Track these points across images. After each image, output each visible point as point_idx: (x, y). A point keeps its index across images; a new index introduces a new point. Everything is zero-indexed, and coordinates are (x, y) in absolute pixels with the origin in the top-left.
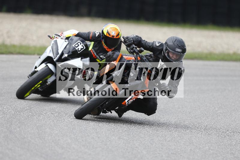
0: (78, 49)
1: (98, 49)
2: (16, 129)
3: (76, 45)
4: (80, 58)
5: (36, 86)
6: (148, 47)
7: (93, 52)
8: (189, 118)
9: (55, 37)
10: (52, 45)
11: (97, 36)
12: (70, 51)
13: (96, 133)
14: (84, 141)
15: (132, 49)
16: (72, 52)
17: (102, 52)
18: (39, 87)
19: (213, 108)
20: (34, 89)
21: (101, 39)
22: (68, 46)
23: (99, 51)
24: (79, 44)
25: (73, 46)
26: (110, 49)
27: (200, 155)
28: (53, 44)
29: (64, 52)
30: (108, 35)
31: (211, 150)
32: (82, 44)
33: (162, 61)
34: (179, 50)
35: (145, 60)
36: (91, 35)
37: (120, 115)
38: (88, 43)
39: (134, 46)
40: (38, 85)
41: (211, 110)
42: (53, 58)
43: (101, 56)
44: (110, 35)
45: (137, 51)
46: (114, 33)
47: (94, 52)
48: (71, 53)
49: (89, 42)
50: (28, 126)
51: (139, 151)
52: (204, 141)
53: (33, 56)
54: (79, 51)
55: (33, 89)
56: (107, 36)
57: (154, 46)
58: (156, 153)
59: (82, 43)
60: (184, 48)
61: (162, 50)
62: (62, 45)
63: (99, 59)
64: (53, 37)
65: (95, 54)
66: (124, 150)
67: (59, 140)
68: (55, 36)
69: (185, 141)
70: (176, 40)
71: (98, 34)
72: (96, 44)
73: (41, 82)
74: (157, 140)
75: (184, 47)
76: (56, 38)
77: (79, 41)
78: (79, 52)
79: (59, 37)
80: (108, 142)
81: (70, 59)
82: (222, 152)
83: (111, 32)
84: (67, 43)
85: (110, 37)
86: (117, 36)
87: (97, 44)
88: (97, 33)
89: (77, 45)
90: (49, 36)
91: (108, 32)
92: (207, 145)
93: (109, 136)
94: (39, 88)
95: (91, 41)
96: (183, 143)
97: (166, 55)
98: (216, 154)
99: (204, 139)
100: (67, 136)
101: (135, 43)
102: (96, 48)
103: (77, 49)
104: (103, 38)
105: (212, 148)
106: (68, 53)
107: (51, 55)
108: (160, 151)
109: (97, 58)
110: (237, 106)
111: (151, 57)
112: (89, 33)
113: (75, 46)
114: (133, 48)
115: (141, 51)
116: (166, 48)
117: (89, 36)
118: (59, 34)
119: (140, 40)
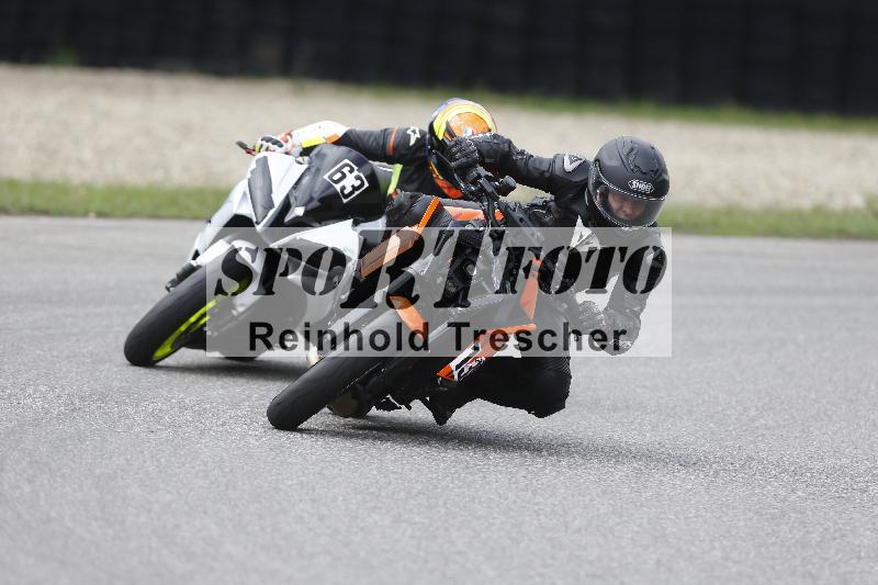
0: (343, 188)
2: (18, 487)
3: (335, 173)
4: (351, 221)
5: (193, 319)
6: (536, 175)
9: (264, 148)
10: (249, 175)
11: (412, 142)
12: (315, 196)
13: (314, 501)
14: (268, 530)
15: (474, 182)
16: (321, 200)
18: (204, 325)
19: (740, 408)
20: (186, 331)
21: (427, 153)
22: (305, 180)
24: (346, 170)
25: (326, 177)
28: (252, 172)
29: (292, 200)
31: (730, 564)
32: (356, 173)
33: (586, 224)
34: (643, 187)
35: (521, 220)
36: (392, 140)
37: (441, 417)
38: (380, 167)
39: (481, 170)
40: (202, 316)
41: (733, 417)
42: (254, 220)
45: (489, 189)
48: (318, 204)
49: (385, 164)
50: (63, 476)
51: (469, 566)
52: (705, 530)
53: (80, 222)
54: (346, 196)
57: (558, 171)
58: (532, 572)
59: (356, 168)
60: (661, 179)
61: (585, 184)
62: (285, 173)
64: (257, 149)
66: (415, 562)
67: (177, 526)
68: (264, 142)
69: (636, 529)
70: (632, 149)
71: (418, 135)
72: (408, 173)
74: (533, 528)
75: (661, 174)
76: (267, 149)
77: (346, 161)
78: (345, 201)
79: (276, 146)
80: (356, 533)
81: (315, 224)
83: (459, 129)
84: (305, 166)
87: (414, 173)
88: (414, 132)
89: (339, 175)
90: (242, 145)
91: (449, 131)
92: (716, 545)
93: (361, 511)
94: (205, 329)
95: (391, 161)
96: (629, 536)
97: (597, 201)
99: (705, 521)
100: (205, 513)
101: (487, 160)
102: (412, 188)
103: (338, 187)
104: (431, 152)
105: (734, 555)
106: (305, 205)
107: (246, 210)
108: (545, 566)
110: (828, 403)
111: (549, 211)
112: (385, 133)
113: (330, 177)
114: (479, 177)
115: (507, 190)
116: (598, 177)
117: (384, 144)
118: (278, 138)
119: (507, 149)
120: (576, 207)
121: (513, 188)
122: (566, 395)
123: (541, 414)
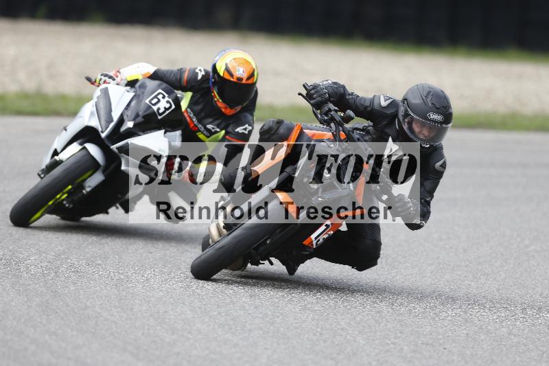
0: (159, 109)
1: (202, 110)
3: (153, 99)
4: (163, 131)
5: (58, 196)
6: (362, 109)
7: (190, 117)
8: (463, 263)
9: (101, 79)
10: (95, 99)
11: (200, 77)
12: (140, 113)
14: (223, 314)
15: (326, 114)
16: (144, 117)
17: (210, 117)
18: (63, 200)
19: (519, 239)
20: (53, 204)
21: (211, 84)
22: (133, 103)
23: (203, 114)
24: (160, 97)
25: (147, 101)
26: (231, 108)
27: (489, 347)
28: (98, 97)
29: (125, 117)
30: (227, 77)
31: (513, 337)
32: (167, 99)
33: (394, 142)
34: (437, 117)
36: (186, 76)
37: (292, 270)
39: (331, 106)
40: (63, 194)
42: (100, 130)
43: (209, 126)
44: (232, 75)
45: (338, 119)
46: (241, 72)
47: (192, 115)
48: (143, 120)
49: (181, 92)
51: (348, 337)
54: (160, 114)
55: (50, 203)
56: (225, 79)
57: (376, 106)
58: (387, 341)
59: (166, 95)
60: (448, 112)
61: (395, 115)
62: (120, 98)
63: (205, 133)
64: (98, 81)
65: (194, 120)
66: (314, 335)
67: (166, 312)
68: (103, 77)
70: (429, 92)
71: (203, 73)
73: (70, 187)
75: (448, 110)
76: (105, 82)
77: (160, 91)
78: (160, 117)
79: (110, 80)
80: (278, 317)
81: (140, 133)
82: (539, 340)
83: (234, 69)
84: (132, 94)
85: (232, 79)
86: (248, 79)
87: (200, 98)
88: (200, 70)
89: (156, 100)
90: (89, 79)
91: (227, 70)
94: (65, 202)
95: (185, 90)
97: (405, 127)
98: (526, 345)
101: (332, 99)
102: (198, 108)
103: (155, 108)
104: (214, 84)
105: (515, 331)
106: (134, 120)
107: (94, 123)
108: (396, 338)
109: (199, 131)
111: (368, 133)
112: (181, 71)
113: (150, 102)
114: (330, 110)
115: (348, 119)
116: (406, 111)
117: (180, 79)
118: (111, 74)
119: (343, 91)
120: (387, 130)
121: (352, 118)
122: (378, 256)
123: (360, 269)
